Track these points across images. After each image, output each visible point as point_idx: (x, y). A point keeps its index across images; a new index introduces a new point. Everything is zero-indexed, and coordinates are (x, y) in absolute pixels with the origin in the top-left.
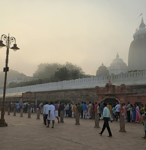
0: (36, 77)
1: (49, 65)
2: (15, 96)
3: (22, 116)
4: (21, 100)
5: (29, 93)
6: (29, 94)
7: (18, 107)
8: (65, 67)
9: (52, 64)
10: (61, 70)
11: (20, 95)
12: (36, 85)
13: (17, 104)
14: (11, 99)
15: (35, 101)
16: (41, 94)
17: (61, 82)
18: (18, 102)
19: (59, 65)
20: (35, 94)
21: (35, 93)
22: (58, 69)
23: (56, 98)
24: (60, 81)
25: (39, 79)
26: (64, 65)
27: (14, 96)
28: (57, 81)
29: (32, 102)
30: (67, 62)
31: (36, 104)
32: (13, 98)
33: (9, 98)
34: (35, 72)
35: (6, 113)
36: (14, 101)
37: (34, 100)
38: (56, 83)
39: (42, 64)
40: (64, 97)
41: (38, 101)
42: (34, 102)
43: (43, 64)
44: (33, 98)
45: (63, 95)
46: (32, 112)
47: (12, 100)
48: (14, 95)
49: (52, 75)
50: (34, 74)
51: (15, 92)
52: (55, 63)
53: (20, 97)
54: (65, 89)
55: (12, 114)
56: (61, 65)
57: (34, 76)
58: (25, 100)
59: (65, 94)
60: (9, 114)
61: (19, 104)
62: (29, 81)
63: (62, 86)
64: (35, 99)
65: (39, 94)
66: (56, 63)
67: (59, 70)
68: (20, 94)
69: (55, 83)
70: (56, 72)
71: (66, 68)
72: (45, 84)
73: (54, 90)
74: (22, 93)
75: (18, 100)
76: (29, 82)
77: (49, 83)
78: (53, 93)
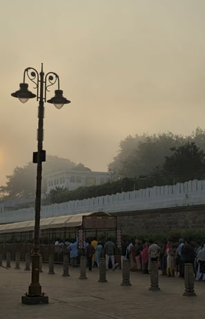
0: (115, 173)
1: (149, 139)
2: (65, 223)
3: (83, 277)
4: (81, 235)
5: (99, 216)
6: (101, 218)
7: (74, 253)
8: (193, 143)
9: (157, 136)
10: (180, 153)
11: (76, 221)
12: (117, 194)
13: (71, 244)
14: (57, 232)
15: (117, 236)
16: (131, 217)
17: (182, 185)
18: (73, 241)
19: (177, 137)
20: (116, 217)
21: (115, 215)
22: (173, 149)
23: (170, 227)
24: (180, 182)
25: (123, 177)
26: (189, 138)
27: (63, 224)
28: (171, 183)
29: (109, 239)
30: (197, 130)
31: (119, 246)
32: (60, 229)
33: (52, 230)
34: (113, 161)
35: (45, 269)
36: (62, 237)
37: (112, 234)
38: (171, 187)
39: (129, 139)
40: (193, 227)
41: (124, 236)
42: (115, 240)
43: (134, 137)
44: (111, 229)
45: (191, 221)
46: (110, 266)
47: (58, 236)
48: (63, 222)
49: (158, 168)
50: (110, 165)
51: (66, 214)
52: (164, 135)
53: (79, 228)
54: (196, 203)
55: (59, 271)
56: (182, 139)
57: (110, 170)
58: (89, 234)
59: (196, 218)
60: (52, 272)
61: (76, 243)
62: (99, 184)
63: (187, 196)
64: (116, 233)
65: (126, 218)
66: (167, 133)
67: (175, 152)
68: (77, 219)
69: (166, 186)
70: (168, 159)
71: (195, 147)
72: (141, 190)
73: (165, 206)
74: (83, 217)
75: (73, 236)
76: (98, 186)
77: (151, 189)
78: (161, 215)
